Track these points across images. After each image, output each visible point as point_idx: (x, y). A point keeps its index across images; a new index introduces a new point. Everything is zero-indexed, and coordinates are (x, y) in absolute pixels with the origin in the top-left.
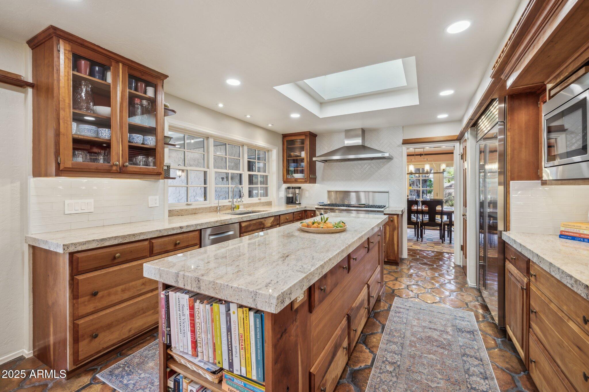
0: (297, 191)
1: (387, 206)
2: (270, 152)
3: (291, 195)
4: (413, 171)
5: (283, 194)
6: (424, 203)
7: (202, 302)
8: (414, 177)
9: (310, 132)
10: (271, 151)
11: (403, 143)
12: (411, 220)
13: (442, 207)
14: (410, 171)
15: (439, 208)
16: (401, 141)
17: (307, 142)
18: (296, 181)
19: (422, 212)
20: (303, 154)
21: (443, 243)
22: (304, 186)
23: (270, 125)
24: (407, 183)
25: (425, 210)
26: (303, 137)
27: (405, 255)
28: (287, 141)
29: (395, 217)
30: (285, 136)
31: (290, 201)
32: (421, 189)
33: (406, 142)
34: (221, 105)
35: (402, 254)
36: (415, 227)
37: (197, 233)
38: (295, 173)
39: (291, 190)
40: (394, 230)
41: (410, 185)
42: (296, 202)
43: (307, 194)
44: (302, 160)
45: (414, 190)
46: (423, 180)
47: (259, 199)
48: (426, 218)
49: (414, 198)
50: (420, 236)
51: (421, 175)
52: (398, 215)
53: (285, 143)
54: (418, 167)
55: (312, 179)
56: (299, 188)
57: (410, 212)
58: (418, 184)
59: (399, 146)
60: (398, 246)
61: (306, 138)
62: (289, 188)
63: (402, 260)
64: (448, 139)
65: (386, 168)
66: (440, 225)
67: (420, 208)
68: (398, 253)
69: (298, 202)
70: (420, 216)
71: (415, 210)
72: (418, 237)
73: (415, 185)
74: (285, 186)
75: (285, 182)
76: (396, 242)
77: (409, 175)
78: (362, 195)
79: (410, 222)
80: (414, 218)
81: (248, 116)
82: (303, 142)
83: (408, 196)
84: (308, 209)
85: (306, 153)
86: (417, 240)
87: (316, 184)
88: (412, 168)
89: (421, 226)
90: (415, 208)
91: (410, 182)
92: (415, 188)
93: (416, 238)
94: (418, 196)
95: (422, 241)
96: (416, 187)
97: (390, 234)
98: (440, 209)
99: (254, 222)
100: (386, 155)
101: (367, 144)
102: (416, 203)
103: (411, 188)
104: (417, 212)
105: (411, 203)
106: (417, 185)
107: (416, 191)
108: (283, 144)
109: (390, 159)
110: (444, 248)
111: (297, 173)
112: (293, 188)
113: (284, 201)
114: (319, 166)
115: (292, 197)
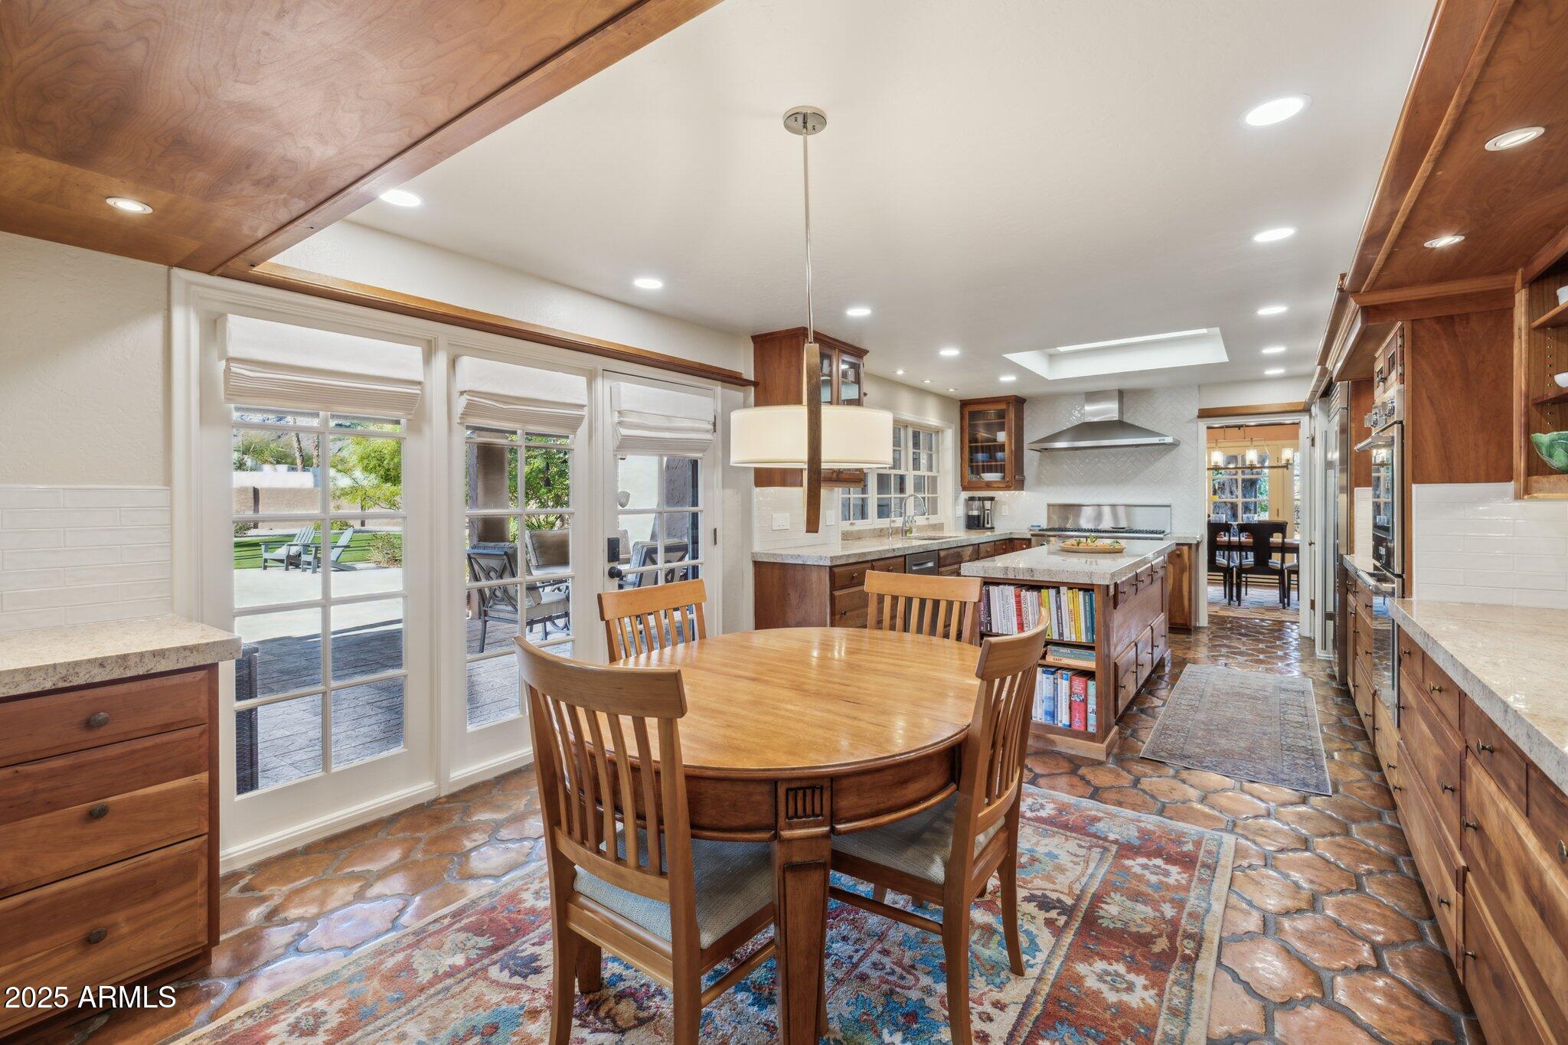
0: (988, 504)
1: (1168, 531)
2: (940, 435)
3: (975, 513)
4: (1221, 464)
5: (961, 511)
6: (1243, 528)
7: (1027, 590)
8: (1223, 477)
9: (1016, 396)
10: (943, 431)
11: (1200, 417)
12: (1215, 563)
13: (1284, 537)
14: (1213, 464)
15: (1276, 539)
16: (1196, 413)
17: (1011, 415)
18: (989, 486)
19: (1240, 547)
20: (1002, 437)
21: (1284, 608)
22: (999, 495)
23: (951, 390)
24: (1207, 489)
25: (1247, 542)
26: (1003, 406)
27: (1203, 621)
28: (971, 413)
29: (1185, 548)
30: (964, 404)
31: (974, 523)
32: (1240, 501)
33: (1204, 414)
34: (900, 372)
35: (1197, 619)
36: (1225, 577)
37: (902, 559)
38: (984, 472)
39: (977, 503)
40: (1182, 571)
41: (1215, 493)
42: (987, 526)
43: (1005, 511)
44: (1002, 448)
45: (1225, 502)
46: (1244, 481)
47: (927, 519)
48: (1250, 559)
49: (1223, 518)
50: (1235, 598)
51: (1240, 471)
52: (1190, 545)
53: (967, 417)
54: (1233, 452)
55: (1016, 481)
56: (992, 499)
57: (1214, 547)
58: (1234, 489)
59: (1191, 421)
60: (1190, 600)
61: (1008, 407)
62: (972, 499)
63: (1198, 629)
64: (1288, 409)
65: (1164, 463)
66: (1280, 572)
67: (1235, 539)
68: (1190, 612)
69: (989, 526)
70: (1235, 555)
71: (1225, 542)
72: (1231, 598)
73: (1227, 491)
74: (965, 495)
75: (964, 489)
76: (1186, 593)
77: (1211, 471)
78: (1121, 511)
79: (1213, 566)
80: (1221, 560)
81: (927, 382)
82: (1001, 415)
83: (1209, 516)
84: (1016, 537)
85: (1009, 436)
86: (1230, 604)
87: (1024, 493)
88: (1218, 458)
89: (1239, 577)
90: (1224, 538)
91: (1214, 486)
92: (1227, 498)
93: (1227, 601)
94: (1235, 516)
95: (1239, 605)
96: (1229, 495)
97: (1174, 579)
98: (1280, 540)
99: (952, 551)
100: (1169, 440)
101: (1128, 419)
102: (1226, 528)
103: (1216, 498)
104: (1230, 547)
105: (1215, 529)
106: (1231, 493)
107: (1229, 505)
108: (962, 418)
109: (1174, 445)
110: (1286, 616)
111: (991, 472)
112: (980, 499)
113: (962, 522)
114: (1030, 457)
115: (979, 516)
